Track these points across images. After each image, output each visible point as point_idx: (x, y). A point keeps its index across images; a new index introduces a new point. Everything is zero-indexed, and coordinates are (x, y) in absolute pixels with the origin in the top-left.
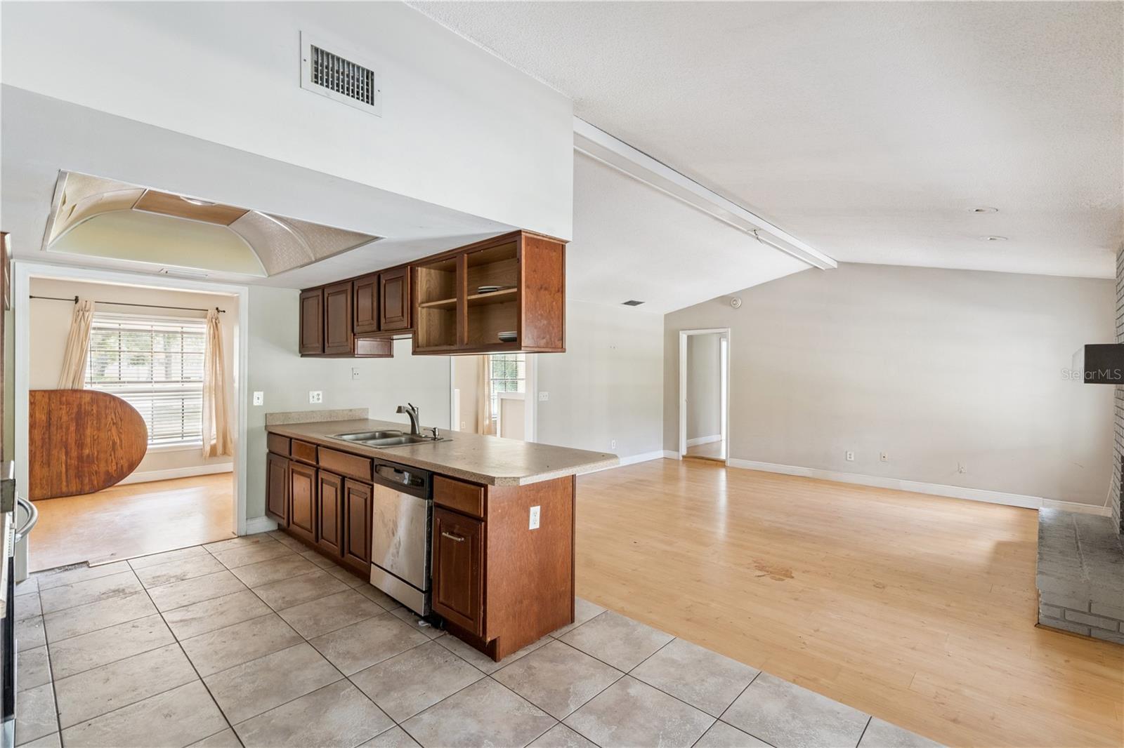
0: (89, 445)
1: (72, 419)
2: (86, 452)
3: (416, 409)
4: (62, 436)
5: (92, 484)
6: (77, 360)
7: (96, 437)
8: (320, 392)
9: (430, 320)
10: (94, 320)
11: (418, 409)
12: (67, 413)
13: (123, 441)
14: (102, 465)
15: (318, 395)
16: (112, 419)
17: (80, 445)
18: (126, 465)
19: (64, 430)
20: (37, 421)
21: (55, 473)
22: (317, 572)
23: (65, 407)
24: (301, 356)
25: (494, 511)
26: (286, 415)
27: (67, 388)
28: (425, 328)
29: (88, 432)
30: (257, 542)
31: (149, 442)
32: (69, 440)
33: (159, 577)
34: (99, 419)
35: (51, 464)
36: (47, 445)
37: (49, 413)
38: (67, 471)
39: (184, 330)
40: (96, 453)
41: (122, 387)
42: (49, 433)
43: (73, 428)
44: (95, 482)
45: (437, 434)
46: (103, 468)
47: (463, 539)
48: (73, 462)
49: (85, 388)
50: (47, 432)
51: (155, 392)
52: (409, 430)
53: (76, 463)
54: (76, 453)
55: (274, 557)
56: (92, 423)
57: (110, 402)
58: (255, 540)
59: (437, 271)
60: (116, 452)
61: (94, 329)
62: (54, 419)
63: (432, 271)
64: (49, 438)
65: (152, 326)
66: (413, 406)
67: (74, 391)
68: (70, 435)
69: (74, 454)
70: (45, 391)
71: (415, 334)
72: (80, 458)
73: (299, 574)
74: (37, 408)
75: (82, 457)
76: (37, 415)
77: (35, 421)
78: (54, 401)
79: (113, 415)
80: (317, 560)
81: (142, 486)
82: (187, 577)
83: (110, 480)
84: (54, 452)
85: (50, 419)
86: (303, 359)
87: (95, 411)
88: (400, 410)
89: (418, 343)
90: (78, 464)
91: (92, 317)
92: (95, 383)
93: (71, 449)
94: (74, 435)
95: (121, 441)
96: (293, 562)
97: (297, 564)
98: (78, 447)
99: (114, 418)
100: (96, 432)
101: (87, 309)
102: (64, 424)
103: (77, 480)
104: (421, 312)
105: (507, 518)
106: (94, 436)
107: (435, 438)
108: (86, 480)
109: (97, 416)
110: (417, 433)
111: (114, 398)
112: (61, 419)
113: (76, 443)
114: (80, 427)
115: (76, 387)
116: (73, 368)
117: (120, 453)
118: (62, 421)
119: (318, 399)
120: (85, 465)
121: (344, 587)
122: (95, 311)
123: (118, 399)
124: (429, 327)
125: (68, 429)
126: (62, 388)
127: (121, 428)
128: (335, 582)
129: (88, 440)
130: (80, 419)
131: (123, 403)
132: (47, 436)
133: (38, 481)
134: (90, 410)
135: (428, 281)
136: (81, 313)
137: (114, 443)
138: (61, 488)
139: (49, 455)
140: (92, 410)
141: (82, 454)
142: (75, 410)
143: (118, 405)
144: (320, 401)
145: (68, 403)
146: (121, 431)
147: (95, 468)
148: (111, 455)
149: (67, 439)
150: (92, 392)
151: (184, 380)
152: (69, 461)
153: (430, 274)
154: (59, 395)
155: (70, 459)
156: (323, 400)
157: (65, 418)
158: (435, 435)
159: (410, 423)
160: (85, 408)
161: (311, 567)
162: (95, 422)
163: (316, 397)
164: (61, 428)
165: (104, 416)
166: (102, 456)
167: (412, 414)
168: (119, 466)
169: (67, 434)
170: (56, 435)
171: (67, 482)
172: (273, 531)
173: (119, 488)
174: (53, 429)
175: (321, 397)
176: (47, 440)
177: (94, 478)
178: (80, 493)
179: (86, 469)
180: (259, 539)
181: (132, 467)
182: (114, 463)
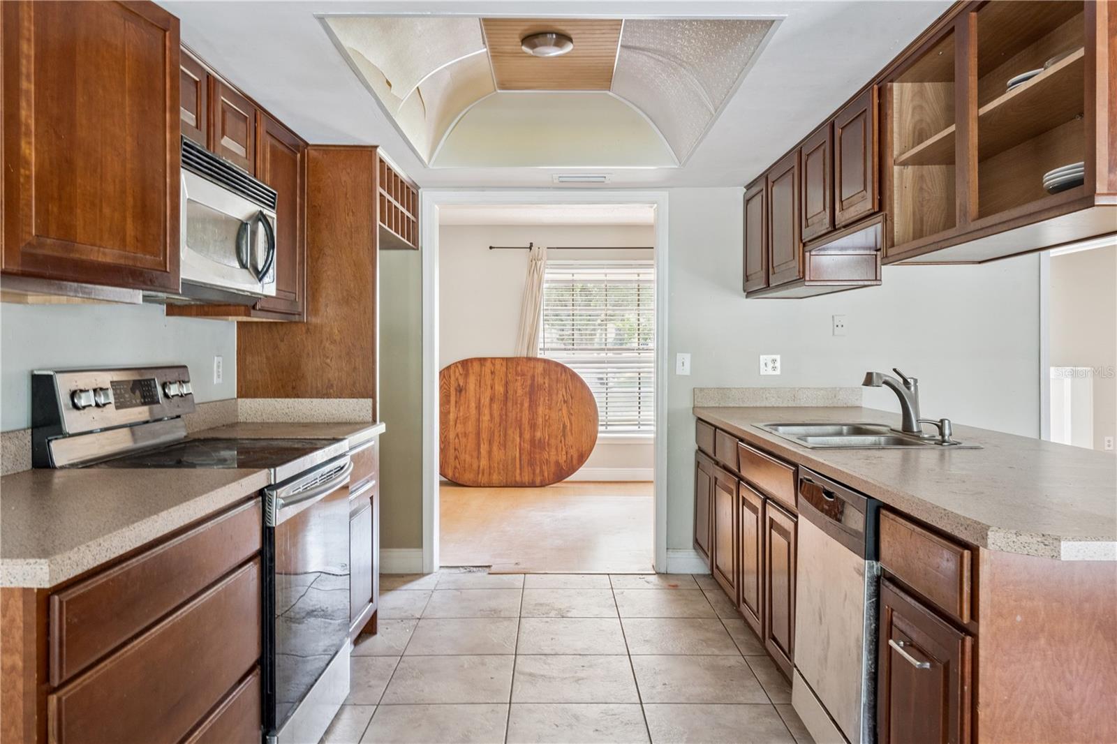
0: (541, 427)
1: (526, 393)
2: (538, 434)
3: (911, 382)
4: (517, 414)
5: (543, 476)
6: (531, 322)
7: (547, 417)
8: (778, 357)
9: (921, 189)
10: (547, 271)
11: (916, 381)
12: (522, 385)
13: (573, 426)
14: (553, 452)
15: (774, 361)
16: (563, 396)
17: (533, 426)
18: (575, 456)
19: (519, 406)
20: (496, 394)
21: (510, 457)
22: (733, 659)
23: (520, 378)
24: (747, 297)
25: (1000, 615)
26: (723, 391)
27: (522, 356)
28: (910, 209)
29: (541, 410)
30: (675, 587)
31: (600, 428)
32: (523, 419)
33: (541, 605)
34: (550, 395)
35: (507, 446)
36: (504, 422)
37: (507, 384)
38: (520, 457)
39: (642, 277)
40: (547, 438)
41: (575, 356)
42: (506, 409)
43: (526, 405)
44: (546, 474)
45: (947, 432)
46: (553, 459)
47: (927, 665)
48: (526, 445)
49: (539, 356)
50: (504, 408)
51: (608, 362)
52: (898, 424)
53: (529, 447)
54: (529, 435)
55: (685, 616)
56: (544, 399)
57: (561, 374)
58: (673, 583)
59: (939, 85)
60: (566, 438)
61: (547, 281)
62: (511, 392)
63: (928, 86)
64: (506, 415)
65: (606, 275)
66: (906, 375)
67: (529, 359)
68: (524, 413)
69: (527, 436)
70: (503, 359)
71: (888, 222)
72: (532, 441)
73: (704, 652)
74: (496, 377)
75: (535, 440)
76: (496, 387)
77: (494, 394)
78: (511, 370)
79: (564, 390)
80: (742, 637)
81: (592, 486)
82: (569, 615)
83: (561, 474)
84: (510, 432)
85: (507, 392)
86: (749, 300)
87: (547, 385)
88: (869, 380)
89: (893, 239)
90: (531, 449)
91: (545, 268)
92: (548, 349)
93: (525, 430)
94: (527, 412)
95: (571, 424)
96: (707, 630)
97: (710, 635)
98: (531, 428)
99: (564, 394)
100: (547, 411)
101: (540, 257)
102: (519, 398)
103: (530, 468)
104: (901, 174)
105: (1042, 641)
106: (545, 415)
107: (944, 441)
108: (538, 471)
109: (549, 391)
110: (915, 430)
111: (564, 369)
112: (516, 393)
113: (528, 422)
114: (533, 404)
115: (530, 355)
116: (528, 330)
117: (570, 439)
118: (518, 395)
119: (774, 368)
120: (537, 450)
121: (761, 698)
122: (547, 259)
123: (569, 369)
124: (919, 205)
125: (522, 405)
126: (518, 356)
127: (571, 408)
128: (751, 683)
129: (540, 420)
130: (533, 391)
131: (574, 376)
132: (504, 413)
133: (496, 465)
134: (542, 382)
135: (918, 108)
136: (534, 262)
137: (565, 427)
138: (515, 477)
139: (505, 435)
140: (544, 383)
141: (534, 436)
142: (529, 382)
143: (569, 377)
144: (778, 372)
145: (523, 375)
146: (572, 412)
147: (546, 456)
148: (561, 442)
149: (521, 417)
150: (546, 361)
151: (641, 347)
152: (522, 443)
153: (921, 93)
154: (515, 363)
155: (524, 442)
156: (782, 369)
157: (520, 392)
158: (942, 434)
159: (899, 411)
160: (538, 381)
161: (727, 647)
162: (547, 398)
163: (770, 365)
164: (516, 403)
165: (556, 391)
166: (553, 442)
167: (903, 390)
168: (569, 456)
169: (521, 411)
170: (512, 412)
171: (521, 469)
172: (704, 576)
173: (569, 485)
174: (510, 404)
175: (778, 364)
176: (504, 417)
177: (545, 468)
178: (532, 485)
179: (537, 456)
180: (679, 583)
181: (582, 458)
182: (564, 453)
